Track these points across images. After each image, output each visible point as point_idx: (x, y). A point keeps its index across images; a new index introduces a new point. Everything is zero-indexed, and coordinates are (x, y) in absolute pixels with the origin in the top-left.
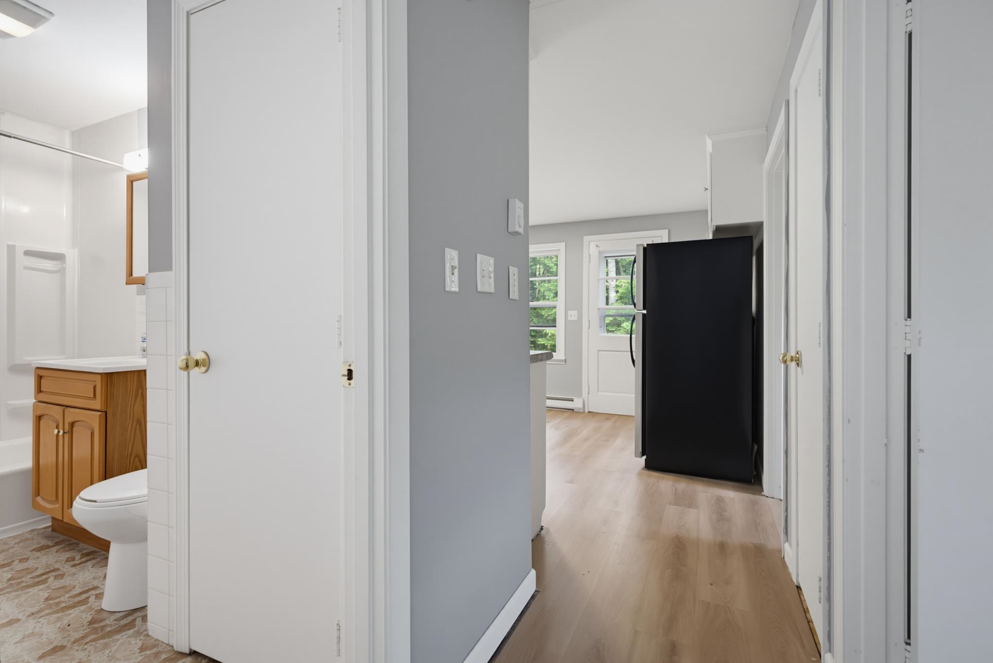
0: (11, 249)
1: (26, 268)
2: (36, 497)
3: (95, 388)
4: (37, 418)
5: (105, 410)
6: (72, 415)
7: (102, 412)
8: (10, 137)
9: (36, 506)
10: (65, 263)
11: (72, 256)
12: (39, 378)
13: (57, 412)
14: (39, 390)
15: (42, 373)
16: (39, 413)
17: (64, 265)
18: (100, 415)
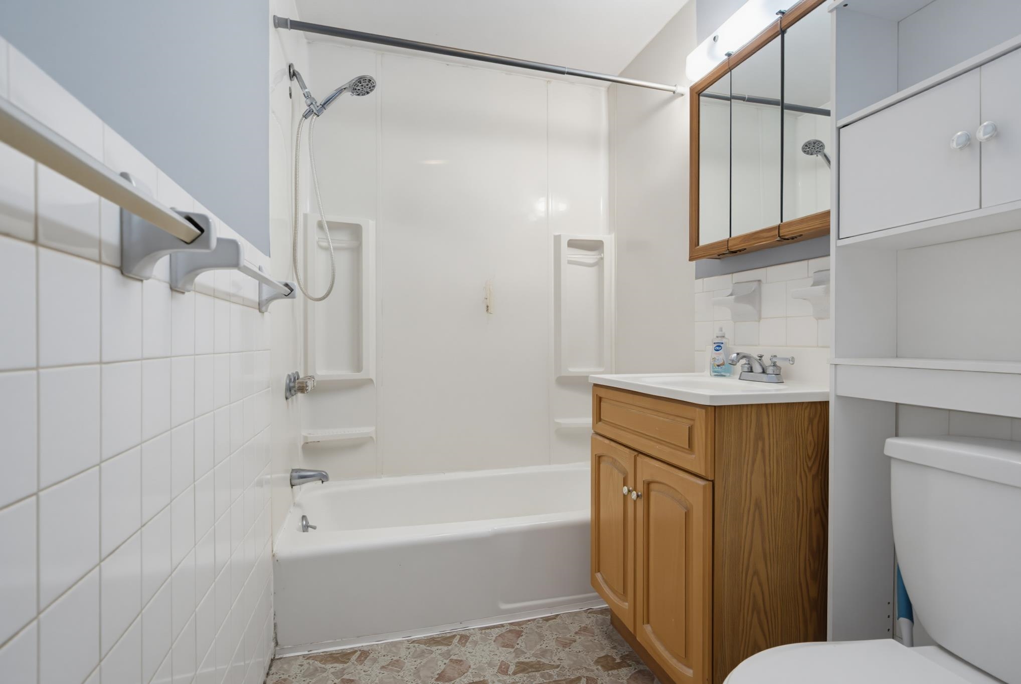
0: (557, 239)
1: (570, 262)
2: (595, 572)
3: (691, 430)
4: (597, 458)
5: (713, 479)
6: (648, 469)
7: (707, 480)
8: (563, 73)
9: (594, 584)
10: (603, 252)
11: (609, 241)
12: (598, 402)
13: (625, 458)
14: (598, 417)
15: (602, 393)
16: (599, 452)
17: (602, 255)
18: (704, 487)
